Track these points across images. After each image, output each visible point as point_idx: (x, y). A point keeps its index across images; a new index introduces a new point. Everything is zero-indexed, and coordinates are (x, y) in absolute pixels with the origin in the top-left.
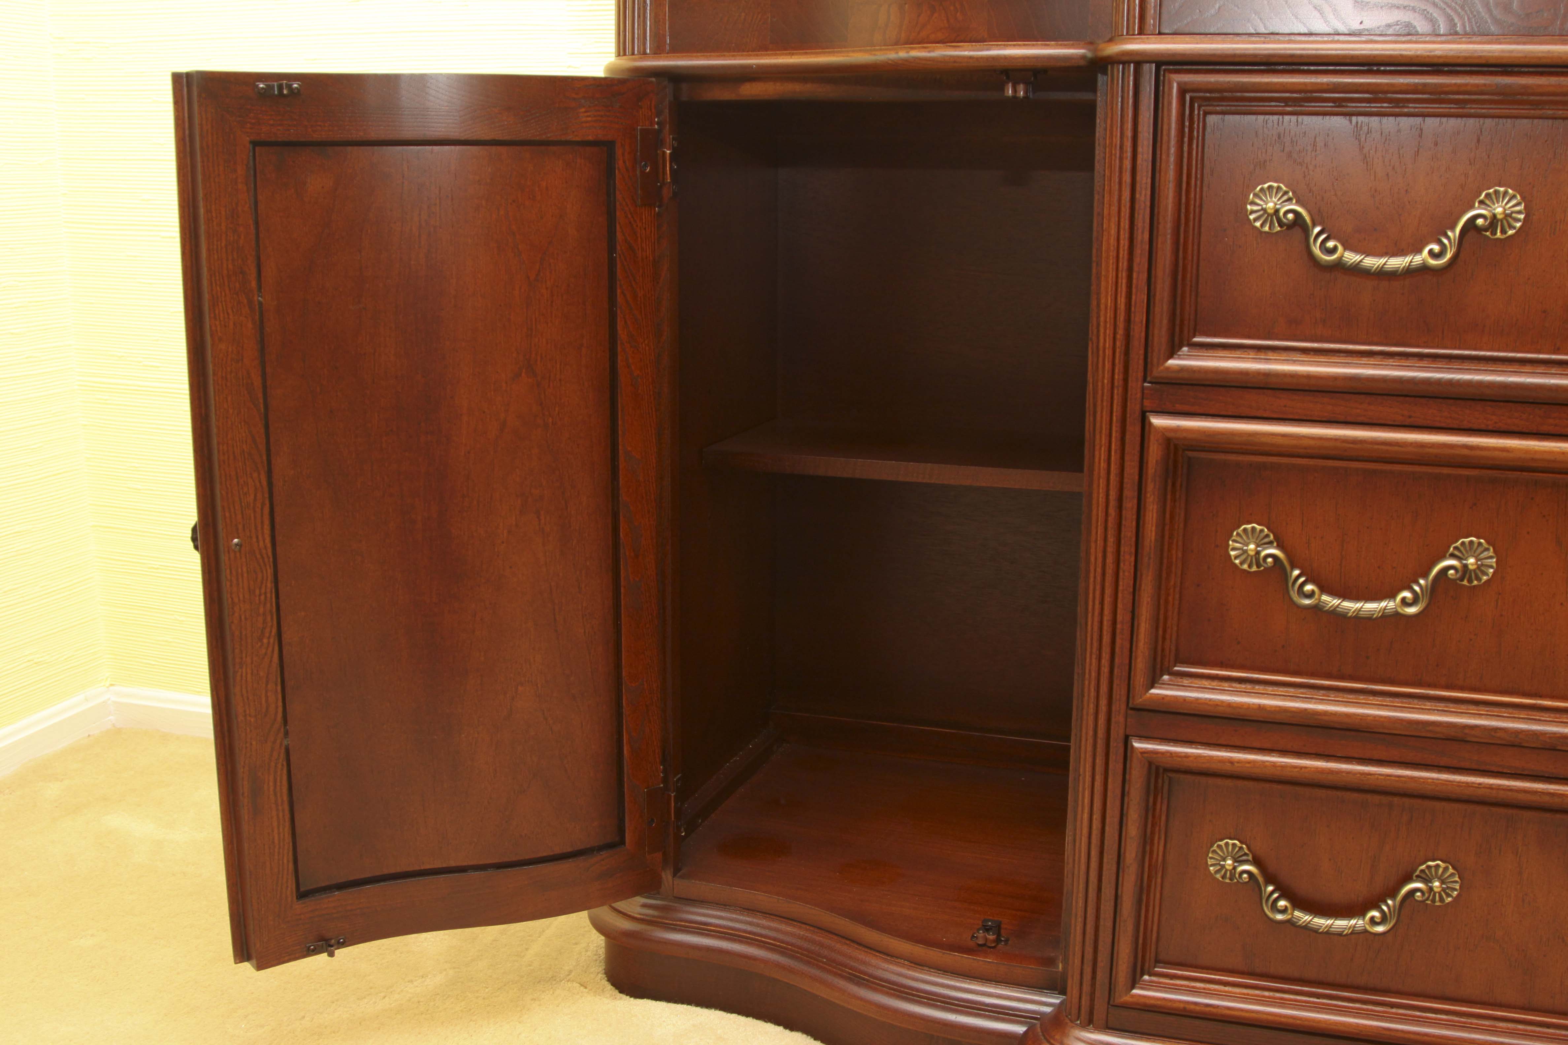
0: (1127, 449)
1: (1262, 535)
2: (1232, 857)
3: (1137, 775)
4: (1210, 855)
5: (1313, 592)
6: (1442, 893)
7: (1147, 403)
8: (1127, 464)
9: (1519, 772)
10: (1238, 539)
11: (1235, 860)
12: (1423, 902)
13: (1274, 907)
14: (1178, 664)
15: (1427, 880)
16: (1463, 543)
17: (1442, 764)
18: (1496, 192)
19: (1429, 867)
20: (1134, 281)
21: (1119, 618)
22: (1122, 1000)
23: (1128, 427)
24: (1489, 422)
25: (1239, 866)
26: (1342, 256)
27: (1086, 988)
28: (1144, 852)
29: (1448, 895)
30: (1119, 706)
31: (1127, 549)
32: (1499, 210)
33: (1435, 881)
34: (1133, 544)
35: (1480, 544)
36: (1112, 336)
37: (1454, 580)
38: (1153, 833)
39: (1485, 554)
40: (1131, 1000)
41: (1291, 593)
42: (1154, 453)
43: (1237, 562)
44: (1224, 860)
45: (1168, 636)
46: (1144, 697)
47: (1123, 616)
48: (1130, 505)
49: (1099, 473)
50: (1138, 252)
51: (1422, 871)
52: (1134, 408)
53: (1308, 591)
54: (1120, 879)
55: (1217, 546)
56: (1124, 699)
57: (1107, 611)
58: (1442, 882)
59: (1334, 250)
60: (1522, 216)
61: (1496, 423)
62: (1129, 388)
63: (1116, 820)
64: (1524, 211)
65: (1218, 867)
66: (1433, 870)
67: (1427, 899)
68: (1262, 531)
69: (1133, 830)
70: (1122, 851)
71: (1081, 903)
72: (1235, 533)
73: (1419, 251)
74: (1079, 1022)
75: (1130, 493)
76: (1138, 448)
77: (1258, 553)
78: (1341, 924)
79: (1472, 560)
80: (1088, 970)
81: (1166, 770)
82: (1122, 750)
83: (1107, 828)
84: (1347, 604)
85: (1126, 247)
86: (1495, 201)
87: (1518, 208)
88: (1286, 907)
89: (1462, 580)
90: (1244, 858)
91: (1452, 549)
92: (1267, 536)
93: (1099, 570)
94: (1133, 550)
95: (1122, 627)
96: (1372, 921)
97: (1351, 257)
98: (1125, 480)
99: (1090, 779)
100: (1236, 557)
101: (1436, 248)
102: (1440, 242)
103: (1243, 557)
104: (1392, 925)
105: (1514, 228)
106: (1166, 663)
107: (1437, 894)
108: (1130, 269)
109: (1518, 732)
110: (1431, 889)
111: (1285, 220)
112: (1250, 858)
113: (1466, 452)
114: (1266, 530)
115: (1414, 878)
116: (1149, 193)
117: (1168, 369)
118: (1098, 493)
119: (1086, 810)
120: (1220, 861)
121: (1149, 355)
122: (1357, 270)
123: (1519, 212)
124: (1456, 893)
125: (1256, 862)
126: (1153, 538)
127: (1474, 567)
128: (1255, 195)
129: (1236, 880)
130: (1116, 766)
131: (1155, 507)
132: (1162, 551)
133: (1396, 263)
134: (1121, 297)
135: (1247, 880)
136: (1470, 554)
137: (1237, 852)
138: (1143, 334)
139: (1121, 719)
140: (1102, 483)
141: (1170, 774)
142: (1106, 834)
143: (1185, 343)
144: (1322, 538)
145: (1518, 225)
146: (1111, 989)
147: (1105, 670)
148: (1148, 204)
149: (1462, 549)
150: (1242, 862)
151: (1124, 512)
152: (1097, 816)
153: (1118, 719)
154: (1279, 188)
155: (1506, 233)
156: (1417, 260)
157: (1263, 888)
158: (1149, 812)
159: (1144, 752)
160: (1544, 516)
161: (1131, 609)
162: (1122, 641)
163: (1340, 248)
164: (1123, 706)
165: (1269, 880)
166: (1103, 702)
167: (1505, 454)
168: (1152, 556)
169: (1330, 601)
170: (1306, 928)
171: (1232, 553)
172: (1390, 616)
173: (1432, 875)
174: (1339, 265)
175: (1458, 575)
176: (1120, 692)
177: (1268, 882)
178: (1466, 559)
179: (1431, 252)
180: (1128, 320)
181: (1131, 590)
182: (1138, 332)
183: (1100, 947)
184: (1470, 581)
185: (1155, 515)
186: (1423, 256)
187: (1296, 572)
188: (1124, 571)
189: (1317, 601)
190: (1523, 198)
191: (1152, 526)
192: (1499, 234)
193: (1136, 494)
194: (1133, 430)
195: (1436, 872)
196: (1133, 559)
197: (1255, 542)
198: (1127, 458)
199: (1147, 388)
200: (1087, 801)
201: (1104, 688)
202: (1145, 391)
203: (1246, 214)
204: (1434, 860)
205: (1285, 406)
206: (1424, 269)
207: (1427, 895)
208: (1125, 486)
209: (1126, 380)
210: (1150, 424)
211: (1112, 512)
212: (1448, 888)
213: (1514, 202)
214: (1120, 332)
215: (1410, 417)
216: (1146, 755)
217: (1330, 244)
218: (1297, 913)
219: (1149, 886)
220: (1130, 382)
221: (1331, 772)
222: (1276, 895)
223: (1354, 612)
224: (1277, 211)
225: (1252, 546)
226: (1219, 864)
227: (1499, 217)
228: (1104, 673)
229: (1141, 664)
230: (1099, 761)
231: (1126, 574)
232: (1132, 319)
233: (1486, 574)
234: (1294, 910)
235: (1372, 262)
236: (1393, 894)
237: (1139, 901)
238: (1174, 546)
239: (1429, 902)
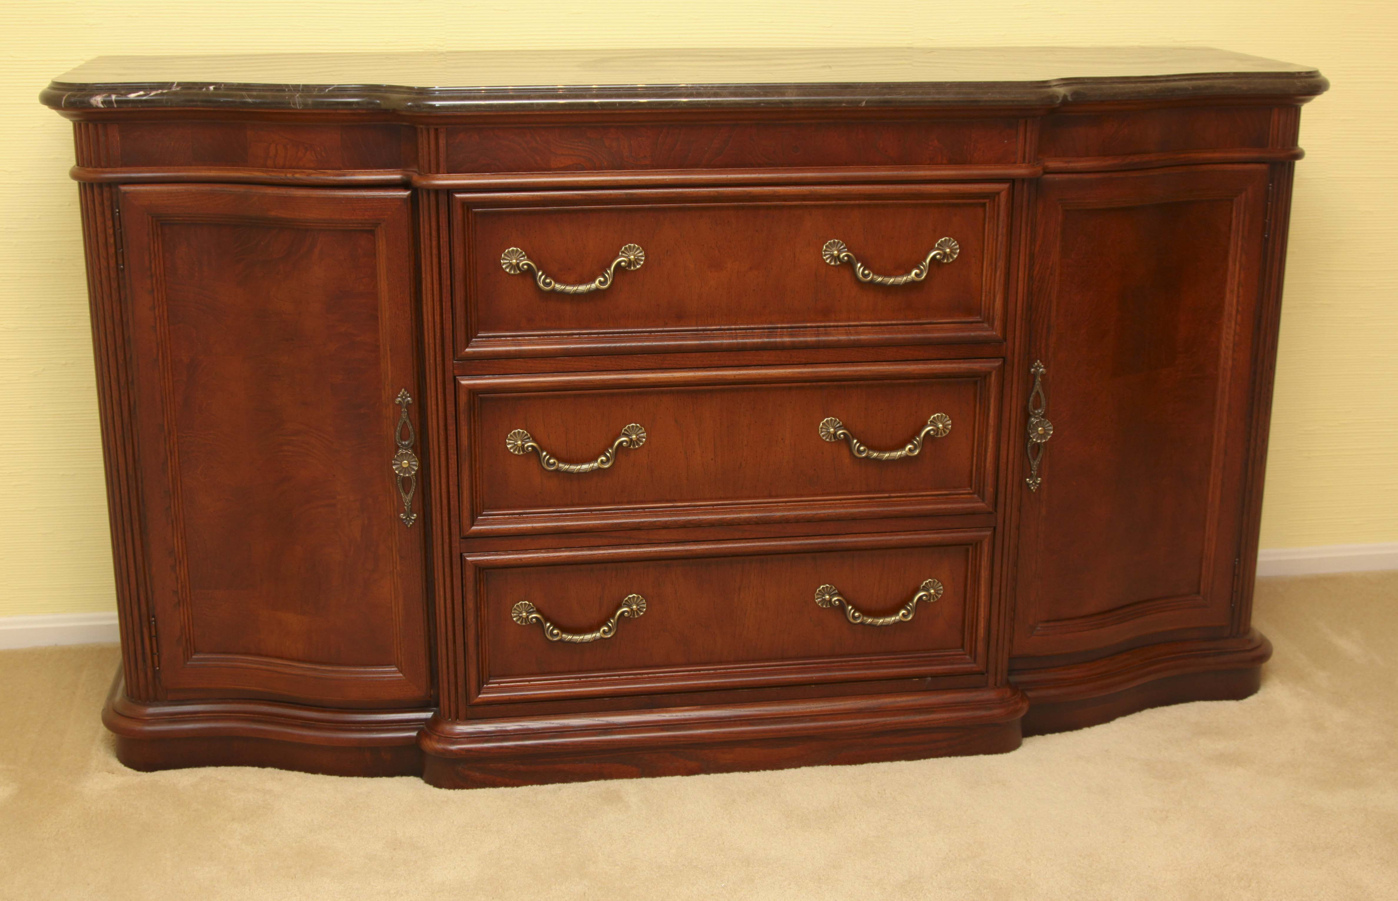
0: (448, 397)
1: (524, 435)
2: (525, 611)
3: (470, 574)
4: (513, 612)
5: (554, 463)
6: (638, 611)
7: (456, 372)
8: (448, 406)
9: (669, 541)
10: (511, 438)
11: (527, 612)
12: (629, 617)
13: (552, 634)
14: (485, 510)
15: (629, 606)
16: (629, 427)
17: (630, 543)
18: (630, 247)
19: (629, 598)
20: (444, 307)
21: (451, 489)
22: (474, 701)
23: (447, 386)
24: (636, 366)
25: (529, 615)
26: (555, 286)
27: (453, 699)
28: (477, 616)
29: (641, 611)
30: (456, 538)
31: (452, 451)
32: (632, 257)
33: (634, 606)
34: (455, 448)
35: (637, 426)
36: (433, 336)
37: (626, 447)
38: (481, 605)
39: (640, 431)
40: (480, 700)
41: (543, 464)
42: (463, 399)
43: (512, 450)
44: (521, 613)
45: (478, 496)
46: (470, 531)
47: (453, 489)
48: (452, 428)
49: (432, 412)
50: (444, 291)
51: (626, 601)
52: (449, 376)
53: (551, 462)
54: (466, 634)
55: (500, 443)
56: (458, 533)
57: (444, 486)
58: (637, 605)
59: (550, 283)
60: (643, 258)
61: (639, 365)
62: (446, 364)
63: (460, 601)
64: (644, 255)
65: (518, 617)
66: (632, 599)
67: (631, 615)
68: (523, 432)
69: (470, 604)
70: (465, 617)
71: (444, 652)
72: (509, 436)
73: (594, 281)
74: (450, 720)
75: (451, 421)
76: (453, 396)
77: (523, 445)
78: (588, 637)
79: (634, 436)
80: (453, 688)
81: (484, 569)
82: (459, 562)
83: (456, 607)
84: (573, 467)
85: (438, 289)
86: (629, 251)
87: (641, 254)
88: (558, 633)
89: (630, 446)
90: (531, 610)
91: (623, 431)
92: (526, 435)
93: (437, 465)
94: (455, 452)
95: (454, 494)
96: (604, 632)
97: (559, 287)
98: (448, 415)
99: (443, 581)
100: (511, 448)
101: (602, 279)
102: (604, 277)
103: (515, 448)
104: (614, 632)
105: (640, 264)
106: (479, 511)
107: (635, 612)
108: (441, 301)
109: (666, 522)
110: (632, 610)
111: (523, 269)
112: (535, 609)
113: (626, 381)
114: (525, 432)
115: (623, 605)
116: (448, 259)
117: (467, 352)
118: (432, 422)
119: (442, 598)
120: (519, 614)
121: (455, 346)
122: (563, 294)
123: (642, 256)
124: (645, 610)
125: (538, 611)
126: (466, 444)
127: (636, 439)
128: (505, 255)
129: (528, 623)
130: (457, 571)
131: (466, 427)
132: (471, 452)
133: (582, 288)
134: (437, 316)
135: (535, 622)
136: (632, 432)
137: (527, 607)
138: (451, 335)
139: (458, 545)
140: (434, 416)
141: (486, 571)
142: (455, 610)
143: (474, 336)
144: (555, 432)
145: (642, 263)
146: (467, 695)
147: (446, 519)
148: (448, 265)
149: (628, 430)
150: (531, 613)
151: (448, 432)
152: (449, 601)
153: (456, 545)
154: (517, 251)
155: (636, 267)
156: (593, 286)
157: (544, 625)
158: (477, 592)
159: (472, 561)
160: (668, 408)
161: (457, 484)
162: (454, 502)
163: (553, 282)
164: (458, 538)
165: (547, 620)
166: (446, 537)
167: (645, 381)
168: (467, 454)
169: (566, 467)
170: (570, 642)
171: (509, 446)
172: (596, 470)
173: (631, 602)
174: (554, 291)
175: (628, 445)
176: (455, 530)
177: (547, 621)
178: (631, 436)
179: (600, 282)
180: (442, 328)
181: (456, 473)
182: (448, 333)
183: (459, 674)
184: (634, 445)
185: (466, 431)
186: (596, 283)
187: (544, 453)
188: (451, 464)
189: (557, 467)
190: (643, 248)
191: (465, 438)
192: (632, 268)
193: (454, 421)
194: (450, 387)
195: (633, 600)
196: (456, 457)
197: (520, 439)
198: (448, 402)
199: (456, 364)
200: (442, 593)
201: (446, 529)
202: (454, 365)
203: (501, 265)
204: (631, 594)
205: (531, 367)
206: (597, 290)
207: (630, 613)
208: (448, 417)
209: (443, 360)
210: (461, 383)
211: (442, 432)
212: (641, 607)
213: (638, 251)
214: (438, 335)
215: (596, 366)
216: (473, 563)
217: (548, 281)
218: (564, 636)
219: (481, 635)
220: (446, 361)
221: (574, 556)
222: (551, 628)
223: (577, 470)
224: (518, 264)
225: (519, 442)
226: (519, 616)
227: (632, 260)
228: (445, 520)
229: (466, 514)
230: (447, 570)
231: (453, 465)
232: (444, 327)
233: (642, 441)
234: (562, 634)
235: (570, 289)
236: (613, 616)
237: (478, 644)
238: (477, 446)
239: (631, 617)
